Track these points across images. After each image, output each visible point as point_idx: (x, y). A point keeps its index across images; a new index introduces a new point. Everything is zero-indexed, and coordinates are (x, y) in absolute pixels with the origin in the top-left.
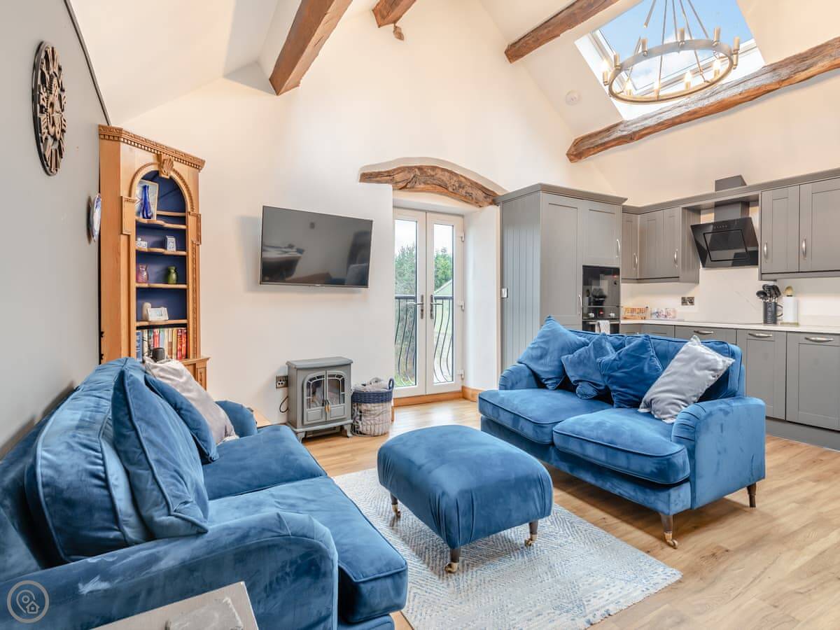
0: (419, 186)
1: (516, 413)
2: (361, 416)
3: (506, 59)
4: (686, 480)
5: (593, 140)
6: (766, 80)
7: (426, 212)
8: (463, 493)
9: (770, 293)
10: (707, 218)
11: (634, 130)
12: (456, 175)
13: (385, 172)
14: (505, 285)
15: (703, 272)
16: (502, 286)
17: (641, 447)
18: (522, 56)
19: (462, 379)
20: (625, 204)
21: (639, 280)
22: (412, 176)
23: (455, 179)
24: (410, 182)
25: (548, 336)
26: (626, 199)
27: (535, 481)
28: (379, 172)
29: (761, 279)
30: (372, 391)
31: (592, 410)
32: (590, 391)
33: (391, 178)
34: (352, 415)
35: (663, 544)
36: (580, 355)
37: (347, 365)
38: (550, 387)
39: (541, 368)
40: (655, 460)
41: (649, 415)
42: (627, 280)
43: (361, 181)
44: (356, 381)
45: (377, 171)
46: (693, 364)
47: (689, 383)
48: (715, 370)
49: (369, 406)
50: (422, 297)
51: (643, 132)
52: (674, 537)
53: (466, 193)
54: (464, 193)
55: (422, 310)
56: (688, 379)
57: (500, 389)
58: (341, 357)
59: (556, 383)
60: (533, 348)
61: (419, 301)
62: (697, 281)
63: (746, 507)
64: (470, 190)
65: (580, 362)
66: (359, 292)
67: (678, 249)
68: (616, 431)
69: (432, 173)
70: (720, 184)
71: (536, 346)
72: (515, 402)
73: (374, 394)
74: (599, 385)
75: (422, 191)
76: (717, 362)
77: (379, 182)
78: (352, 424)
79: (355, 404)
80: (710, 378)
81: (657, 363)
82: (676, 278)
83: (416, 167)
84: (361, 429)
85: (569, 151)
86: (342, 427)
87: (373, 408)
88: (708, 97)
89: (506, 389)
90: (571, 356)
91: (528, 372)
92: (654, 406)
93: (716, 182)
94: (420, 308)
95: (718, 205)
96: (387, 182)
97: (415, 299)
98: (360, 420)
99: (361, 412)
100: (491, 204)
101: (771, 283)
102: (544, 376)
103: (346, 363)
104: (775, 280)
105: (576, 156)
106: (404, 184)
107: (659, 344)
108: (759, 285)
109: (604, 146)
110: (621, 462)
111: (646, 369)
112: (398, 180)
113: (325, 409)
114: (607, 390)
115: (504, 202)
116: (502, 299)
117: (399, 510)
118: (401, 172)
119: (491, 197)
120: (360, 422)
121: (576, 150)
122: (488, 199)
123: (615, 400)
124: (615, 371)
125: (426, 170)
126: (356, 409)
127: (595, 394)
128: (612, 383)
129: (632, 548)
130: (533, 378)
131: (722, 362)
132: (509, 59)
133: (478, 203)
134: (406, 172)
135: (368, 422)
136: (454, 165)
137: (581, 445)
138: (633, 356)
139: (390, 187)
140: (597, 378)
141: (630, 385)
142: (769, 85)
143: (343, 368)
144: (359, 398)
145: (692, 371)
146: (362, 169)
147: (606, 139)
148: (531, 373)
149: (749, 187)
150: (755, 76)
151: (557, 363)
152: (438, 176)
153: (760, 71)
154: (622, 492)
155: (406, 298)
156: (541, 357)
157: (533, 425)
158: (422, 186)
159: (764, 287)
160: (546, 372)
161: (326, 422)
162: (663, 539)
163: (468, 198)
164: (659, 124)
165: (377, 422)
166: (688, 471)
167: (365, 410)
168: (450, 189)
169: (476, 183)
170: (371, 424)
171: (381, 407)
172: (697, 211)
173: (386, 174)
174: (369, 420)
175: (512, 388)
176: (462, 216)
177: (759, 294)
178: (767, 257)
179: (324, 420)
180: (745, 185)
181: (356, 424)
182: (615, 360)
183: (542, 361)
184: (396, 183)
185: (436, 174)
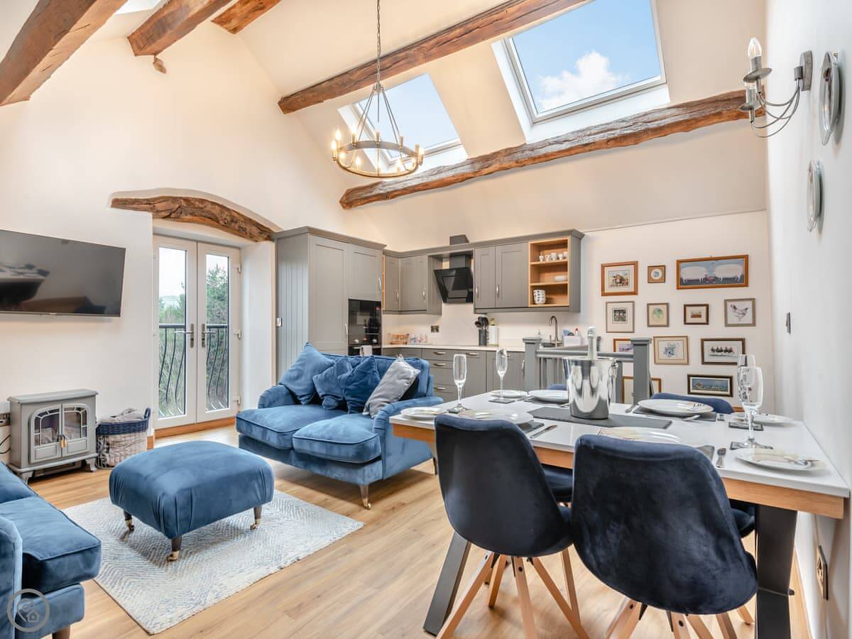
0: (186, 217)
1: (265, 426)
2: (108, 449)
3: (281, 111)
4: (379, 458)
5: (360, 193)
6: (467, 170)
7: (197, 242)
8: (181, 491)
9: (483, 323)
10: (446, 265)
11: (389, 190)
12: (228, 210)
13: (144, 200)
14: (280, 315)
15: (445, 307)
16: (277, 316)
17: (348, 438)
18: (294, 110)
19: (239, 405)
20: (386, 248)
21: (401, 312)
22: (177, 206)
23: (227, 213)
24: (174, 212)
25: (304, 360)
26: (386, 246)
27: (256, 474)
28: (135, 200)
29: (475, 313)
30: (122, 421)
31: (330, 417)
32: (333, 402)
33: (151, 206)
34: (97, 449)
35: (361, 508)
36: (326, 374)
37: (92, 397)
38: (303, 403)
39: (298, 388)
40: (354, 446)
41: (369, 416)
42: (388, 312)
43: (112, 206)
44: (103, 412)
45: (133, 198)
46: (395, 376)
47: (393, 389)
48: (408, 379)
49: (118, 437)
50: (192, 326)
51: (395, 193)
52: (369, 502)
53: (240, 227)
54: (237, 227)
55: (192, 340)
56: (392, 387)
57: (259, 408)
58: (84, 390)
59: (308, 399)
60: (291, 371)
61: (188, 330)
62: (440, 313)
63: (432, 475)
64: (243, 225)
65: (326, 380)
66: (109, 321)
67: (426, 288)
68: (335, 430)
69: (201, 206)
70: (454, 240)
71: (294, 368)
72: (266, 417)
73: (123, 424)
74: (340, 398)
75: (189, 221)
76: (410, 373)
77: (136, 209)
78: (97, 458)
79: (101, 437)
80: (405, 385)
81: (378, 376)
82: (423, 311)
83: (181, 198)
84: (108, 462)
85: (342, 198)
86: (84, 462)
87: (123, 439)
88: (435, 174)
89: (264, 407)
90: (319, 375)
91: (285, 391)
92: (371, 409)
93: (451, 238)
94: (190, 338)
95: (452, 256)
96: (145, 210)
97: (184, 327)
98: (108, 452)
99: (108, 444)
100: (266, 239)
101: (483, 316)
102: (299, 394)
103: (90, 394)
104: (486, 314)
105: (347, 204)
106: (168, 214)
107: (381, 362)
108: (476, 317)
109: (368, 200)
110: (336, 452)
111: (369, 382)
112: (160, 209)
113: (61, 444)
114: (345, 401)
115: (279, 239)
116: (277, 327)
117: (133, 524)
118: (163, 201)
119: (265, 233)
120: (107, 455)
121: (347, 199)
122: (263, 235)
123: (349, 407)
124: (349, 385)
125: (193, 202)
126: (102, 442)
127: (336, 404)
128: (347, 395)
129: (336, 515)
130: (290, 397)
131: (413, 372)
132: (283, 111)
133: (251, 237)
134: (170, 202)
135: (116, 453)
136: (225, 200)
137: (310, 445)
138: (362, 372)
139: (150, 215)
140: (338, 392)
141: (359, 395)
142: (469, 173)
143: (86, 400)
144: (105, 430)
145: (394, 380)
146: (113, 194)
147: (369, 195)
148: (288, 391)
149: (472, 244)
150: (462, 165)
151: (309, 382)
152: (207, 209)
153: (465, 162)
154: (338, 476)
155: (175, 327)
156: (298, 378)
157: (276, 434)
158: (189, 217)
159: (479, 318)
160: (301, 390)
161: (62, 458)
162: (362, 505)
163: (241, 232)
164: (405, 189)
165: (128, 453)
166: (380, 450)
167: (114, 442)
168: (221, 222)
169: (250, 220)
170: (121, 455)
171: (133, 437)
172: (439, 258)
173: (145, 202)
174: (118, 452)
175: (269, 406)
176: (239, 248)
177: (476, 323)
178: (478, 297)
179: (59, 455)
180: (468, 241)
181: (101, 457)
182: (350, 376)
183: (299, 381)
184: (157, 211)
185: (205, 207)
